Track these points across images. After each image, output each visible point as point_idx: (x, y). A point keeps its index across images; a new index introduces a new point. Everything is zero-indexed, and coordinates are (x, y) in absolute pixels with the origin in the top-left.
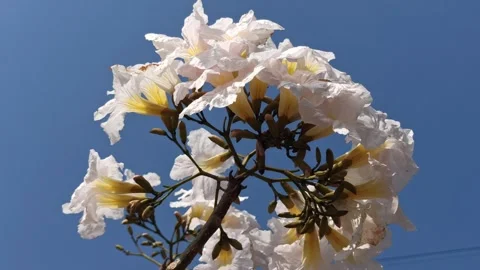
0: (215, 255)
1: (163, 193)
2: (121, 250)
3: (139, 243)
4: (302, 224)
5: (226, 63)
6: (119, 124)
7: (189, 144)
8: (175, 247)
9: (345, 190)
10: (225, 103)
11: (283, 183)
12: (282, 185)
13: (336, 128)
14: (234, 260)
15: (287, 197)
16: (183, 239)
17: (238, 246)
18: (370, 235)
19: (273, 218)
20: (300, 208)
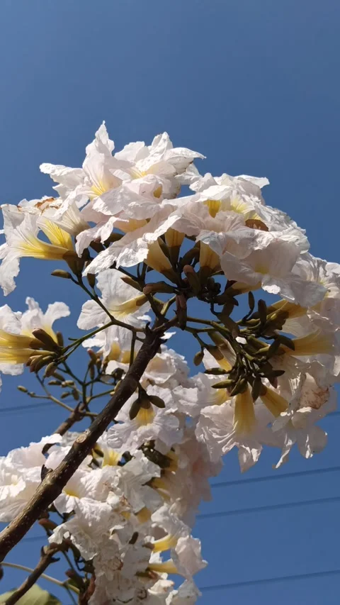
0: (133, 414)
1: (69, 347)
2: (26, 391)
3: (46, 383)
4: (232, 384)
5: (135, 209)
6: (13, 270)
7: (98, 285)
8: (88, 388)
9: (282, 345)
10: (134, 260)
11: (210, 332)
12: (209, 334)
13: (265, 284)
14: (157, 418)
15: (216, 347)
16: (98, 380)
17: (160, 403)
18: (312, 397)
19: (200, 373)
20: (230, 362)
